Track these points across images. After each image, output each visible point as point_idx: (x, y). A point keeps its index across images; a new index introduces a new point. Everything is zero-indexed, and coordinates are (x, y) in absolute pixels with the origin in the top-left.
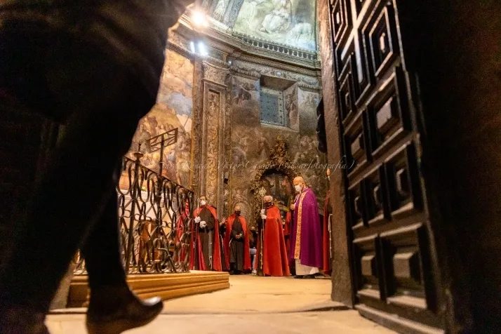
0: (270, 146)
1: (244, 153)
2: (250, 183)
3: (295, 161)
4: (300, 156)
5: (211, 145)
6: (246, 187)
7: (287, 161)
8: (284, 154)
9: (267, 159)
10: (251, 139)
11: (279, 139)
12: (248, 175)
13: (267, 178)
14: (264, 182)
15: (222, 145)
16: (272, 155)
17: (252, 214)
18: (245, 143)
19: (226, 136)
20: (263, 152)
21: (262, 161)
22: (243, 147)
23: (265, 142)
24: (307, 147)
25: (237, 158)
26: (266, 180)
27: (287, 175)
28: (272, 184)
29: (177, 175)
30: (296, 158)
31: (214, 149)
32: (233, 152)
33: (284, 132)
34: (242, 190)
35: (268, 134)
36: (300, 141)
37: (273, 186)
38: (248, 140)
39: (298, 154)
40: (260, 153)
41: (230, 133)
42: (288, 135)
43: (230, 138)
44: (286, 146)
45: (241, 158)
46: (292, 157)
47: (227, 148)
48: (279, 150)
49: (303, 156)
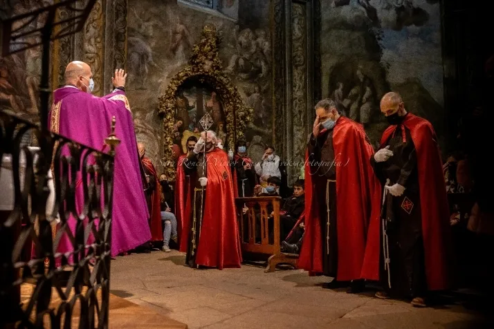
0: (191, 40)
1: (149, 49)
2: (157, 101)
3: (230, 68)
4: (237, 62)
5: (91, 29)
6: (151, 108)
7: (218, 68)
8: (214, 56)
9: (186, 62)
10: (161, 24)
11: (207, 29)
12: (155, 88)
13: (185, 94)
14: (179, 100)
15: (111, 28)
16: (195, 57)
17: (160, 153)
18: (151, 32)
19: (117, 17)
20: (181, 48)
21: (179, 64)
22: (146, 37)
23: (183, 32)
24: (247, 48)
25: (135, 57)
26: (183, 97)
27: (216, 91)
28: (191, 104)
29: (28, 80)
30: (232, 64)
31: (96, 39)
32: (130, 45)
33: (214, 18)
34: (144, 112)
35: (188, 20)
36: (238, 37)
37: (193, 107)
38: (155, 27)
39: (234, 57)
40: (174, 50)
41: (125, 12)
42: (221, 24)
43: (124, 21)
44: (218, 42)
45: (143, 56)
46: (226, 63)
47: (119, 37)
48: (207, 48)
49: (241, 62)
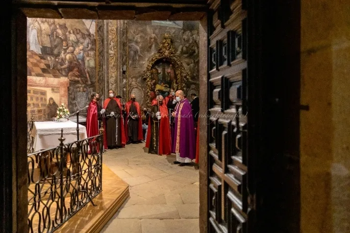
0: (159, 41)
1: (138, 48)
2: (142, 72)
3: (178, 52)
4: (182, 49)
5: (112, 43)
6: (140, 76)
7: (172, 53)
8: (170, 48)
9: (156, 52)
10: (143, 35)
11: (166, 35)
12: (141, 66)
13: (156, 67)
14: (154, 70)
15: (120, 42)
16: (161, 49)
17: (144, 96)
18: (139, 40)
19: (123, 35)
20: (153, 46)
21: (153, 54)
22: (137, 43)
23: (155, 38)
24: (188, 41)
25: (132, 53)
26: (156, 69)
27: (172, 64)
28: (159, 72)
29: (86, 70)
30: (180, 50)
31: (114, 47)
32: (130, 47)
33: (170, 28)
34: (136, 78)
35: (157, 31)
36: (182, 36)
37: (160, 73)
38: (141, 37)
39: (181, 47)
40: (150, 47)
41: (127, 32)
42: (174, 31)
43: (127, 37)
44: (172, 42)
45: (136, 52)
46: (176, 50)
47: (124, 45)
48: (166, 45)
49: (185, 49)
